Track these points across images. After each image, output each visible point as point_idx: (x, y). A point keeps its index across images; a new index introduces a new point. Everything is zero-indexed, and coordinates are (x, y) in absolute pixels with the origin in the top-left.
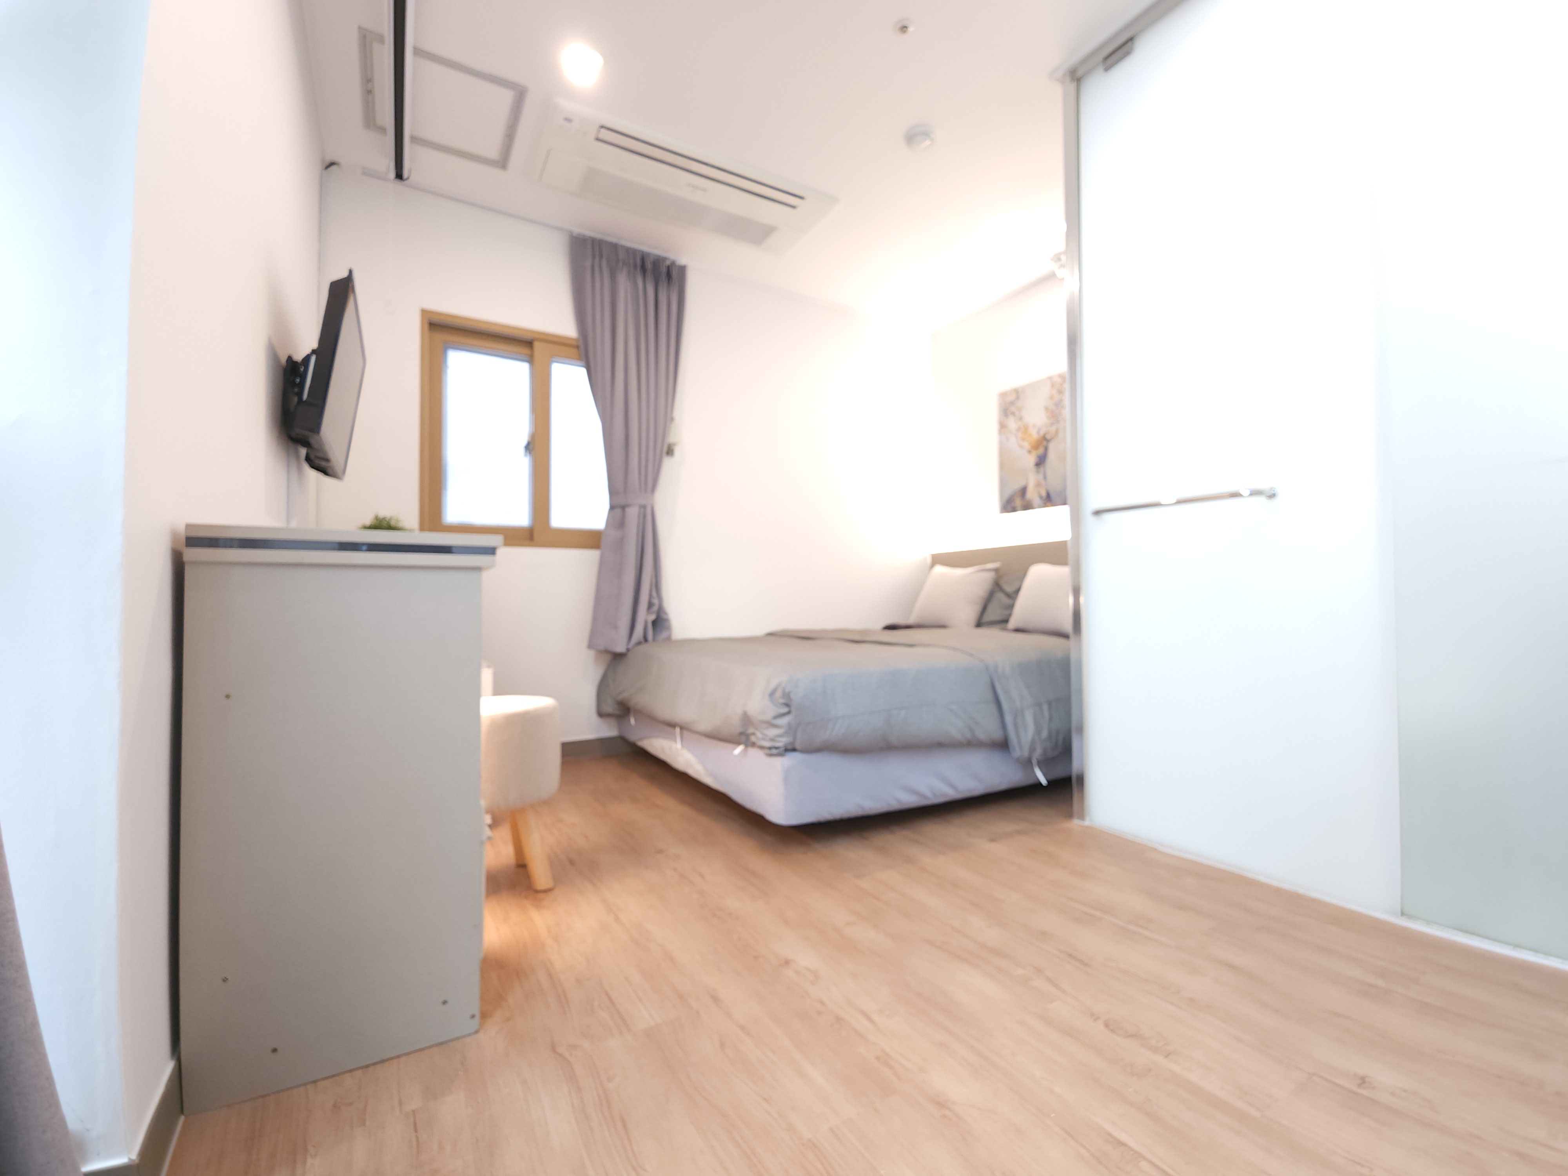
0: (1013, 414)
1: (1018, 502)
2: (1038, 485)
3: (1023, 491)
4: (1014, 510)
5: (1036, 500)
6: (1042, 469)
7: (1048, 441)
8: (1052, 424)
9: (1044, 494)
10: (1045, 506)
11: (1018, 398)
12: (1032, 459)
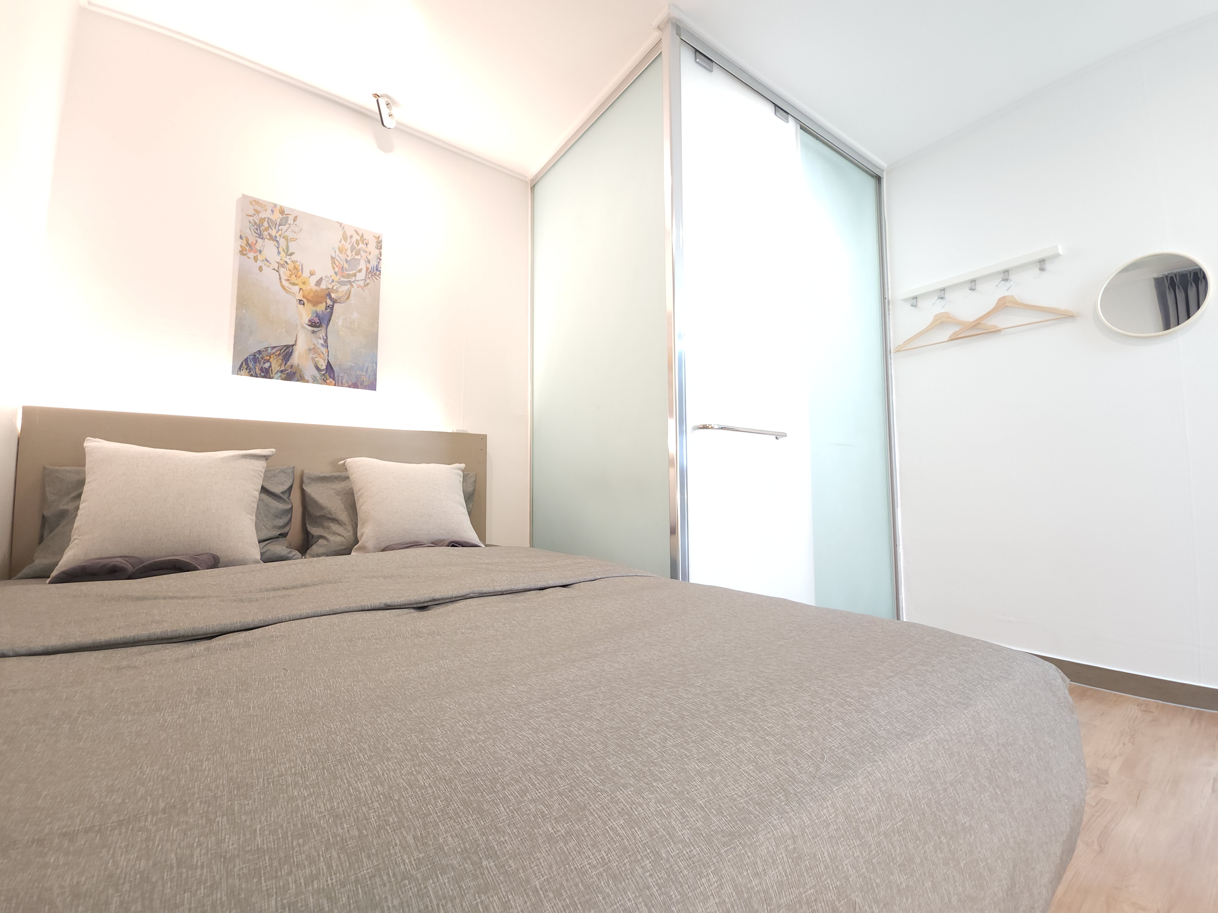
0: (273, 238)
1: (275, 364)
2: (312, 350)
3: (287, 352)
4: (266, 374)
5: (309, 370)
6: (322, 334)
7: (334, 301)
8: (342, 283)
9: (323, 365)
10: (325, 382)
11: (284, 221)
12: (305, 314)
